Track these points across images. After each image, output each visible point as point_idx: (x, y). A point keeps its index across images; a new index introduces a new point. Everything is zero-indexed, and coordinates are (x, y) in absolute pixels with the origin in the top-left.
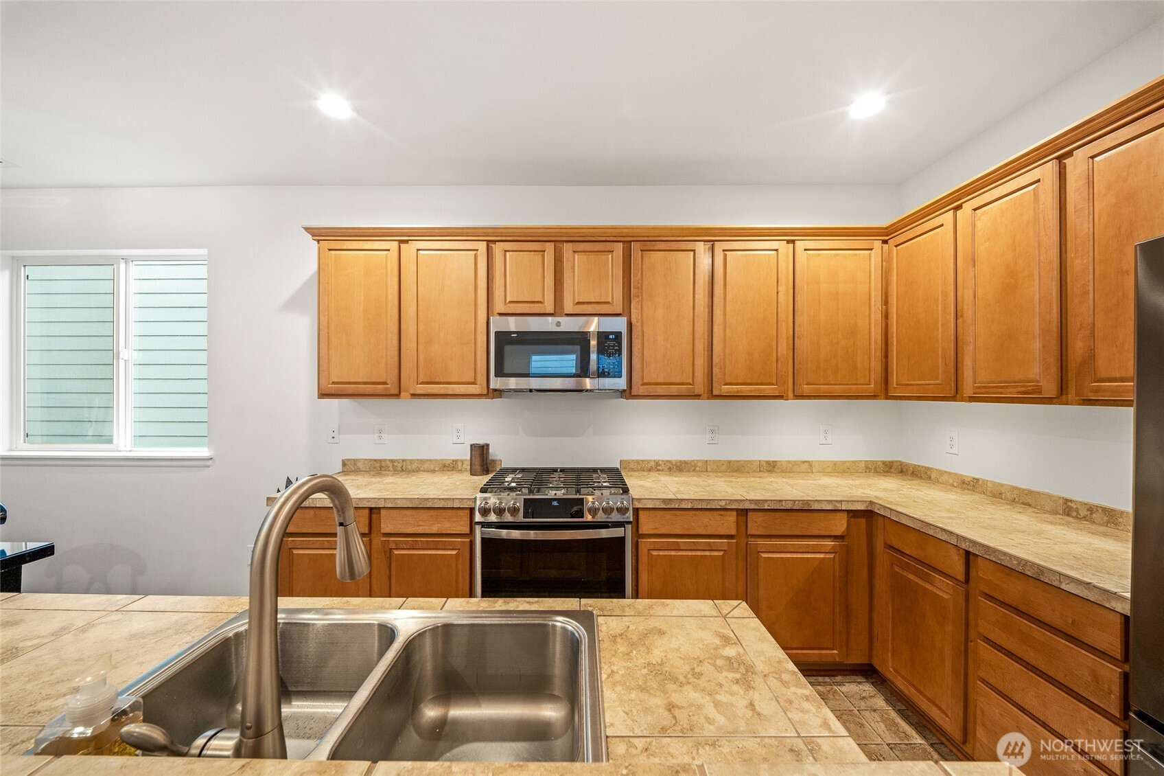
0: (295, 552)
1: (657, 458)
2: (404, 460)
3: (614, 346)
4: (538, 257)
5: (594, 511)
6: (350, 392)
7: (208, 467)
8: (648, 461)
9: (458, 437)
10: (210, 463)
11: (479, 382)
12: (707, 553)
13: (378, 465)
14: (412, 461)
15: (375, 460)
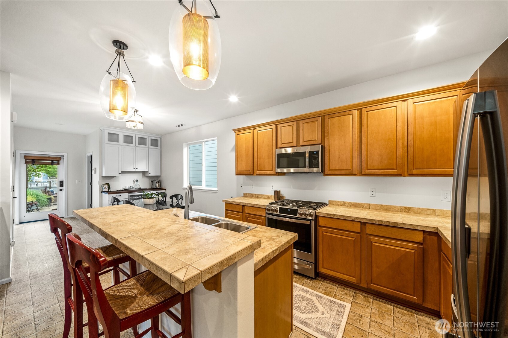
0: (228, 215)
1: (345, 201)
2: (258, 194)
3: (316, 156)
4: (291, 127)
5: (301, 214)
6: (242, 173)
7: (217, 193)
8: (341, 202)
9: (272, 188)
10: (217, 192)
11: (273, 170)
12: (347, 238)
13: (252, 195)
14: (260, 195)
15: (251, 194)
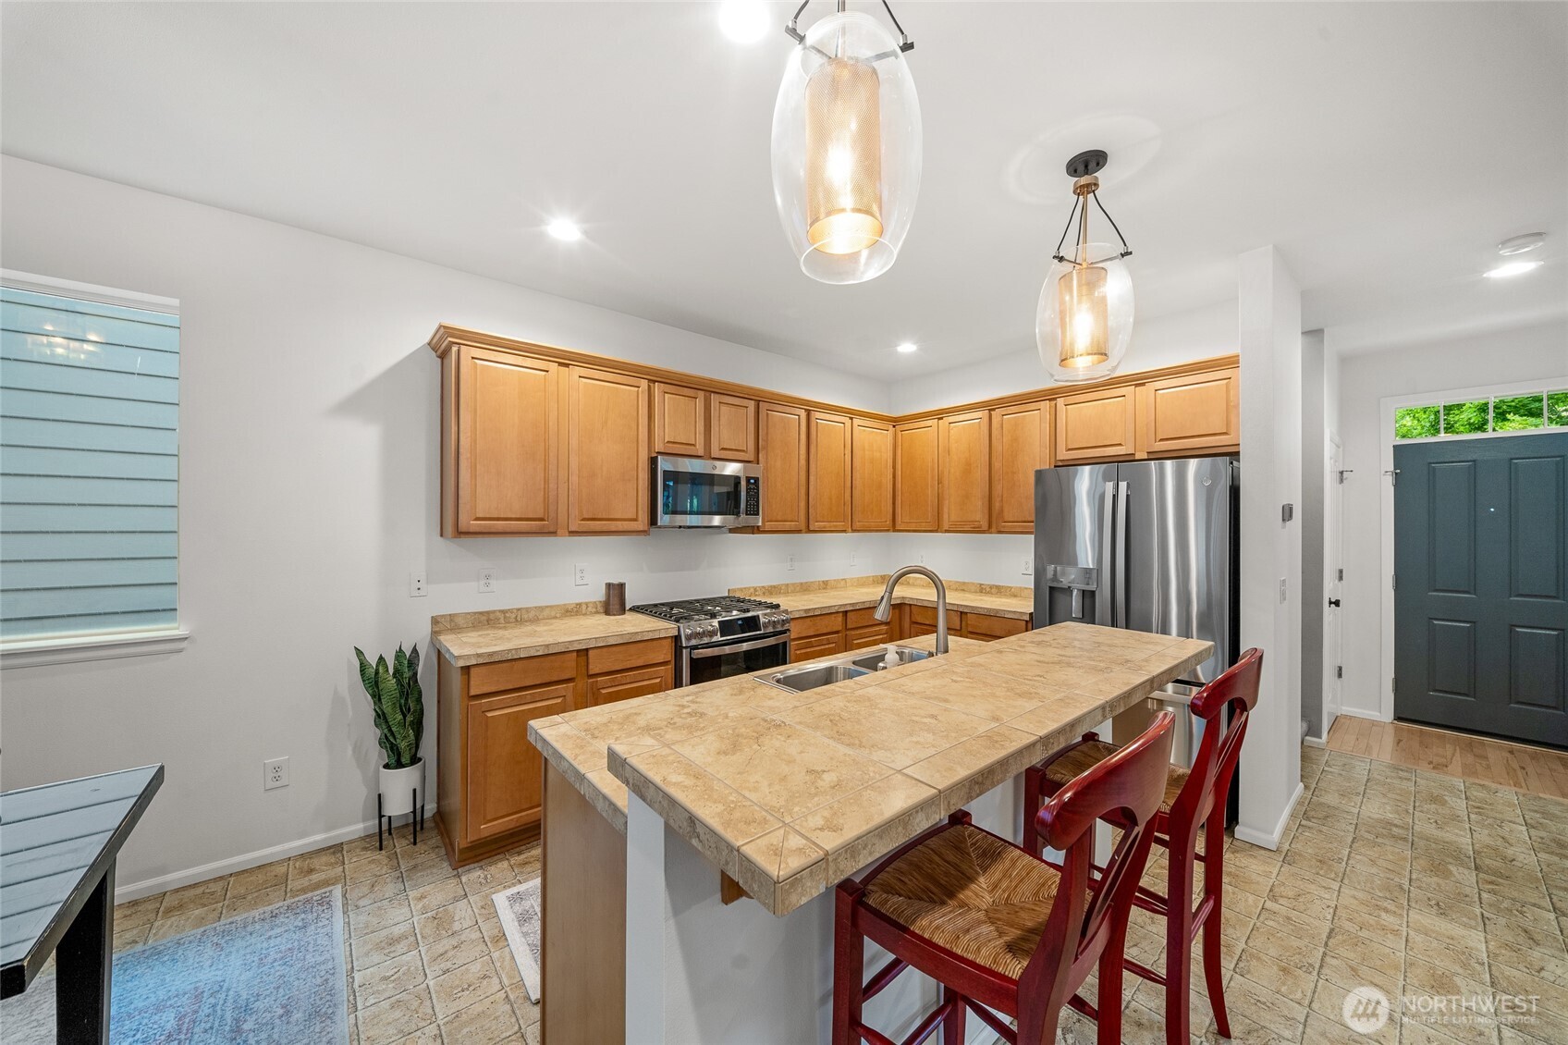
0: (489, 714)
1: (755, 585)
2: (518, 610)
3: (754, 489)
4: (690, 403)
6: (500, 530)
7: (180, 651)
8: (749, 588)
9: (582, 578)
10: (185, 644)
11: (640, 518)
12: (827, 646)
13: (484, 618)
15: (481, 613)
